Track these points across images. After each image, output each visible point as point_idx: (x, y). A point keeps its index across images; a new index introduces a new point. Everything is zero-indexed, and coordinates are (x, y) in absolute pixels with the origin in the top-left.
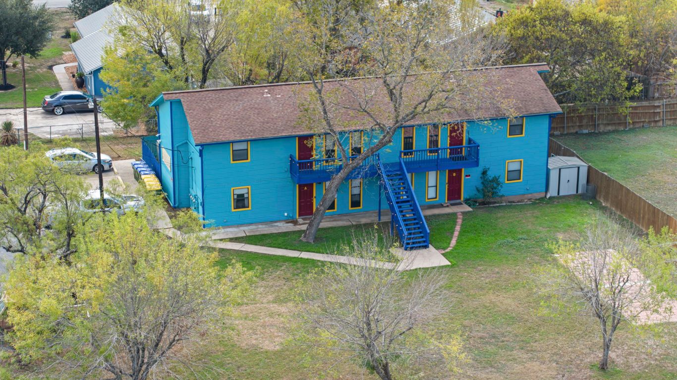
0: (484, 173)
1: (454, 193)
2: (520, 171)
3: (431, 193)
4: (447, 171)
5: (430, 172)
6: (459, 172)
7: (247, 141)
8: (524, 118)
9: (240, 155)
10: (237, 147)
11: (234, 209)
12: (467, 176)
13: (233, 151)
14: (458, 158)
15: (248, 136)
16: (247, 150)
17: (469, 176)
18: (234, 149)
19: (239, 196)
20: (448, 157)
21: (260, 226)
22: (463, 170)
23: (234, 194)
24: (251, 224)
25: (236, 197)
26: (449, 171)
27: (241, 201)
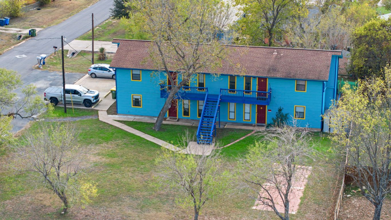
0: (280, 110)
1: (261, 119)
2: (304, 113)
3: (247, 117)
4: (256, 105)
5: (246, 104)
6: (264, 107)
7: (140, 70)
8: (306, 81)
9: (136, 77)
10: (135, 72)
11: (133, 106)
12: (269, 110)
13: (132, 74)
14: (263, 98)
15: (138, 67)
16: (140, 75)
17: (271, 110)
18: (133, 73)
19: (136, 99)
20: (256, 97)
21: (146, 118)
22: (267, 106)
23: (133, 98)
24: (142, 116)
25: (134, 99)
26: (258, 106)
27: (137, 103)
